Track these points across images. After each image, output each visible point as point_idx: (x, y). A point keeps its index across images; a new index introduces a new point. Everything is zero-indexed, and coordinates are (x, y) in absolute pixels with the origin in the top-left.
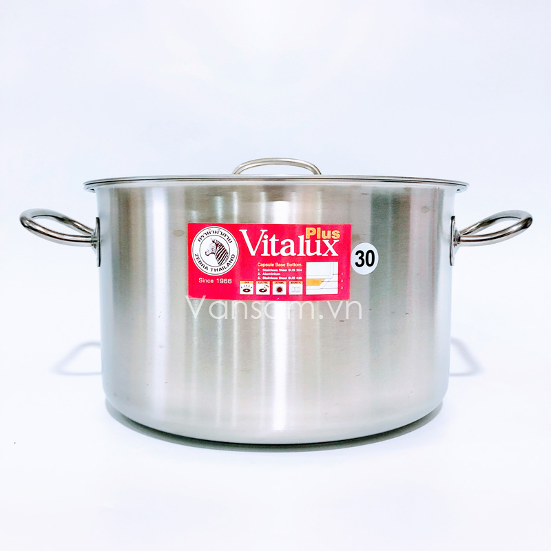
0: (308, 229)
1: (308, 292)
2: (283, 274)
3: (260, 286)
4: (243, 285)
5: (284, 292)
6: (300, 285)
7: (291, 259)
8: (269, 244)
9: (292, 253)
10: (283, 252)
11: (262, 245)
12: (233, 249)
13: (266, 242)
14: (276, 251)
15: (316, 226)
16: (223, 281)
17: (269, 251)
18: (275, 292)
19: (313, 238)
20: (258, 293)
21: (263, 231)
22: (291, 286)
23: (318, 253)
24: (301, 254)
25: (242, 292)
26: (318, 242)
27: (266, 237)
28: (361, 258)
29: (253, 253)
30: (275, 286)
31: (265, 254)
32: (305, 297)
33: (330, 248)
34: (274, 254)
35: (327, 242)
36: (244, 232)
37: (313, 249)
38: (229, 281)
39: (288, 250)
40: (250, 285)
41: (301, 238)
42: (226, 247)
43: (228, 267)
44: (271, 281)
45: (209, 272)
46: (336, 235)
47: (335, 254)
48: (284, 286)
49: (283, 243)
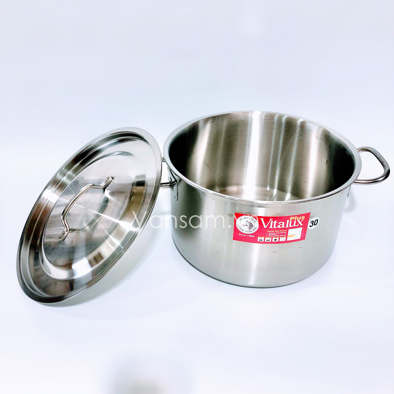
0: (291, 218)
1: (288, 240)
2: (278, 234)
3: (266, 239)
4: (259, 238)
5: (277, 241)
6: (285, 238)
7: (282, 229)
8: (273, 224)
9: (283, 227)
10: (279, 227)
11: (270, 224)
12: (256, 225)
13: (272, 223)
14: (276, 226)
15: (295, 216)
16: (250, 236)
17: (273, 227)
18: (273, 241)
19: (293, 221)
20: (266, 241)
21: (271, 219)
22: (281, 238)
23: (294, 225)
24: (287, 226)
25: (258, 241)
26: (295, 222)
27: (272, 221)
28: (312, 224)
29: (265, 227)
30: (274, 239)
31: (271, 227)
32: (286, 242)
33: (300, 223)
34: (275, 227)
35: (299, 221)
36: (262, 219)
37: (292, 224)
38: (253, 236)
39: (281, 226)
40: (263, 238)
41: (288, 221)
42: (253, 224)
43: (253, 231)
44: (272, 237)
45: (244, 232)
46: (303, 217)
47: (301, 224)
48: (277, 239)
49: (279, 223)
